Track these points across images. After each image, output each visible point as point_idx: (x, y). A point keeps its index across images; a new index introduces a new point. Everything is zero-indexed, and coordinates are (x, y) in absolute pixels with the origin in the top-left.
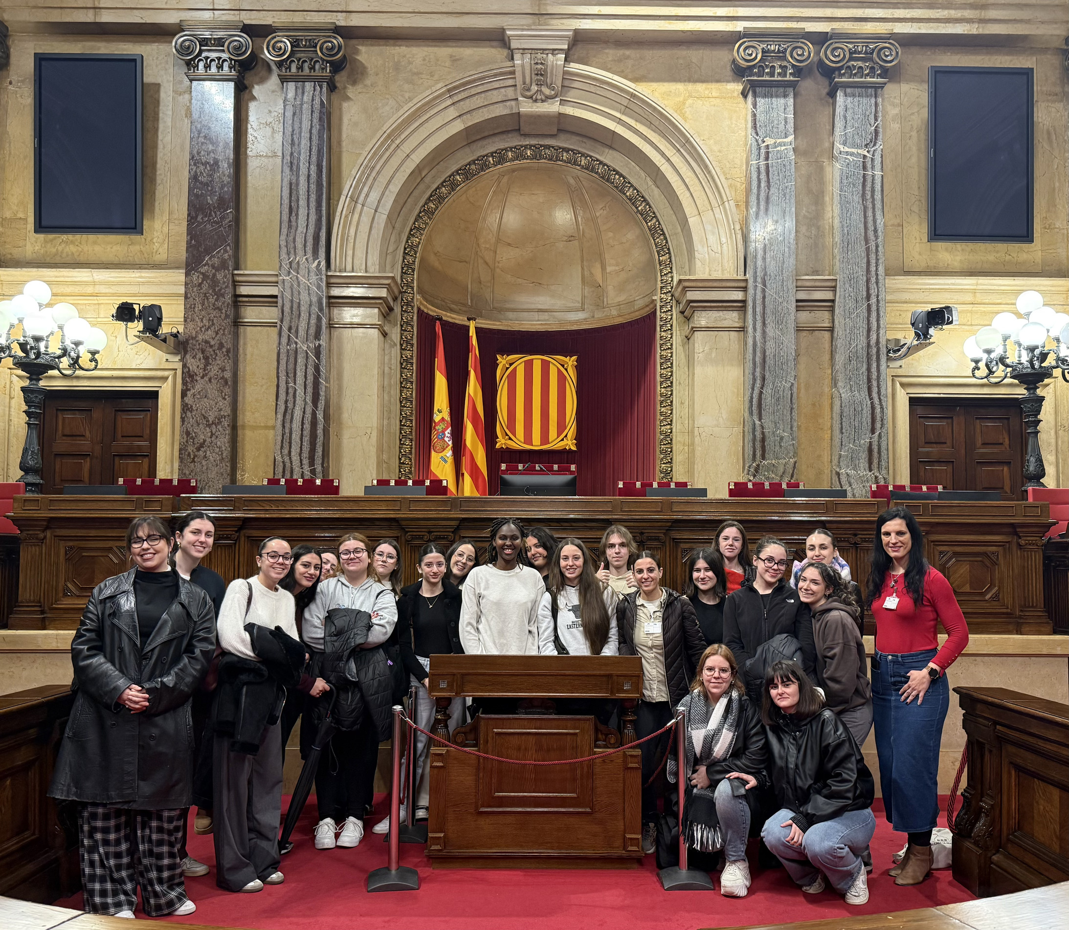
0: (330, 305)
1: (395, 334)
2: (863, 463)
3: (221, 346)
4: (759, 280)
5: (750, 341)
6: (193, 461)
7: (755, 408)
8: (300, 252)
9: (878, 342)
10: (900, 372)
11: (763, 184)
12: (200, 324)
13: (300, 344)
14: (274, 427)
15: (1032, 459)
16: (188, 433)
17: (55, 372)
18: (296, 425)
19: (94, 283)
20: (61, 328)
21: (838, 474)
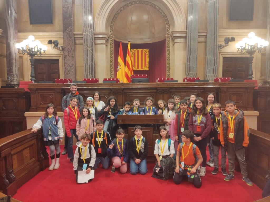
0: (95, 39)
1: (109, 46)
2: (212, 72)
3: (72, 49)
4: (190, 31)
5: (187, 45)
6: (67, 74)
7: (188, 61)
8: (88, 27)
9: (216, 45)
10: (221, 51)
11: (191, 9)
12: (67, 44)
13: (88, 48)
14: (84, 67)
15: (250, 71)
16: (66, 68)
17: (37, 55)
18: (88, 66)
19: (43, 35)
20: (37, 46)
21: (206, 75)
